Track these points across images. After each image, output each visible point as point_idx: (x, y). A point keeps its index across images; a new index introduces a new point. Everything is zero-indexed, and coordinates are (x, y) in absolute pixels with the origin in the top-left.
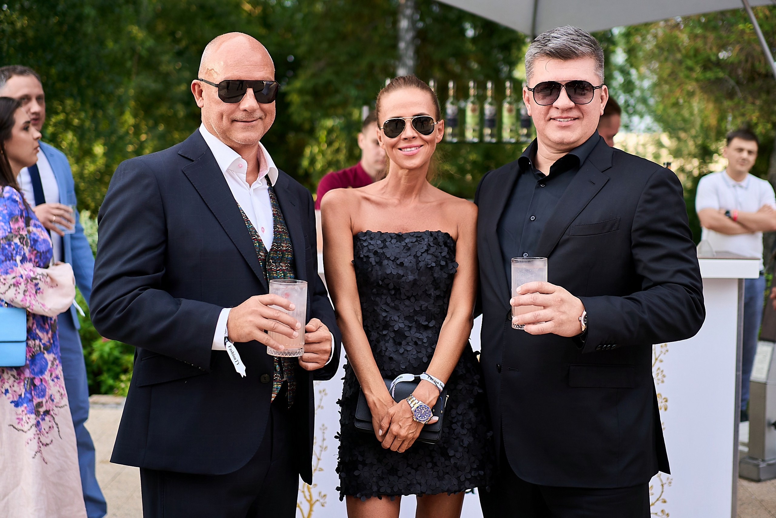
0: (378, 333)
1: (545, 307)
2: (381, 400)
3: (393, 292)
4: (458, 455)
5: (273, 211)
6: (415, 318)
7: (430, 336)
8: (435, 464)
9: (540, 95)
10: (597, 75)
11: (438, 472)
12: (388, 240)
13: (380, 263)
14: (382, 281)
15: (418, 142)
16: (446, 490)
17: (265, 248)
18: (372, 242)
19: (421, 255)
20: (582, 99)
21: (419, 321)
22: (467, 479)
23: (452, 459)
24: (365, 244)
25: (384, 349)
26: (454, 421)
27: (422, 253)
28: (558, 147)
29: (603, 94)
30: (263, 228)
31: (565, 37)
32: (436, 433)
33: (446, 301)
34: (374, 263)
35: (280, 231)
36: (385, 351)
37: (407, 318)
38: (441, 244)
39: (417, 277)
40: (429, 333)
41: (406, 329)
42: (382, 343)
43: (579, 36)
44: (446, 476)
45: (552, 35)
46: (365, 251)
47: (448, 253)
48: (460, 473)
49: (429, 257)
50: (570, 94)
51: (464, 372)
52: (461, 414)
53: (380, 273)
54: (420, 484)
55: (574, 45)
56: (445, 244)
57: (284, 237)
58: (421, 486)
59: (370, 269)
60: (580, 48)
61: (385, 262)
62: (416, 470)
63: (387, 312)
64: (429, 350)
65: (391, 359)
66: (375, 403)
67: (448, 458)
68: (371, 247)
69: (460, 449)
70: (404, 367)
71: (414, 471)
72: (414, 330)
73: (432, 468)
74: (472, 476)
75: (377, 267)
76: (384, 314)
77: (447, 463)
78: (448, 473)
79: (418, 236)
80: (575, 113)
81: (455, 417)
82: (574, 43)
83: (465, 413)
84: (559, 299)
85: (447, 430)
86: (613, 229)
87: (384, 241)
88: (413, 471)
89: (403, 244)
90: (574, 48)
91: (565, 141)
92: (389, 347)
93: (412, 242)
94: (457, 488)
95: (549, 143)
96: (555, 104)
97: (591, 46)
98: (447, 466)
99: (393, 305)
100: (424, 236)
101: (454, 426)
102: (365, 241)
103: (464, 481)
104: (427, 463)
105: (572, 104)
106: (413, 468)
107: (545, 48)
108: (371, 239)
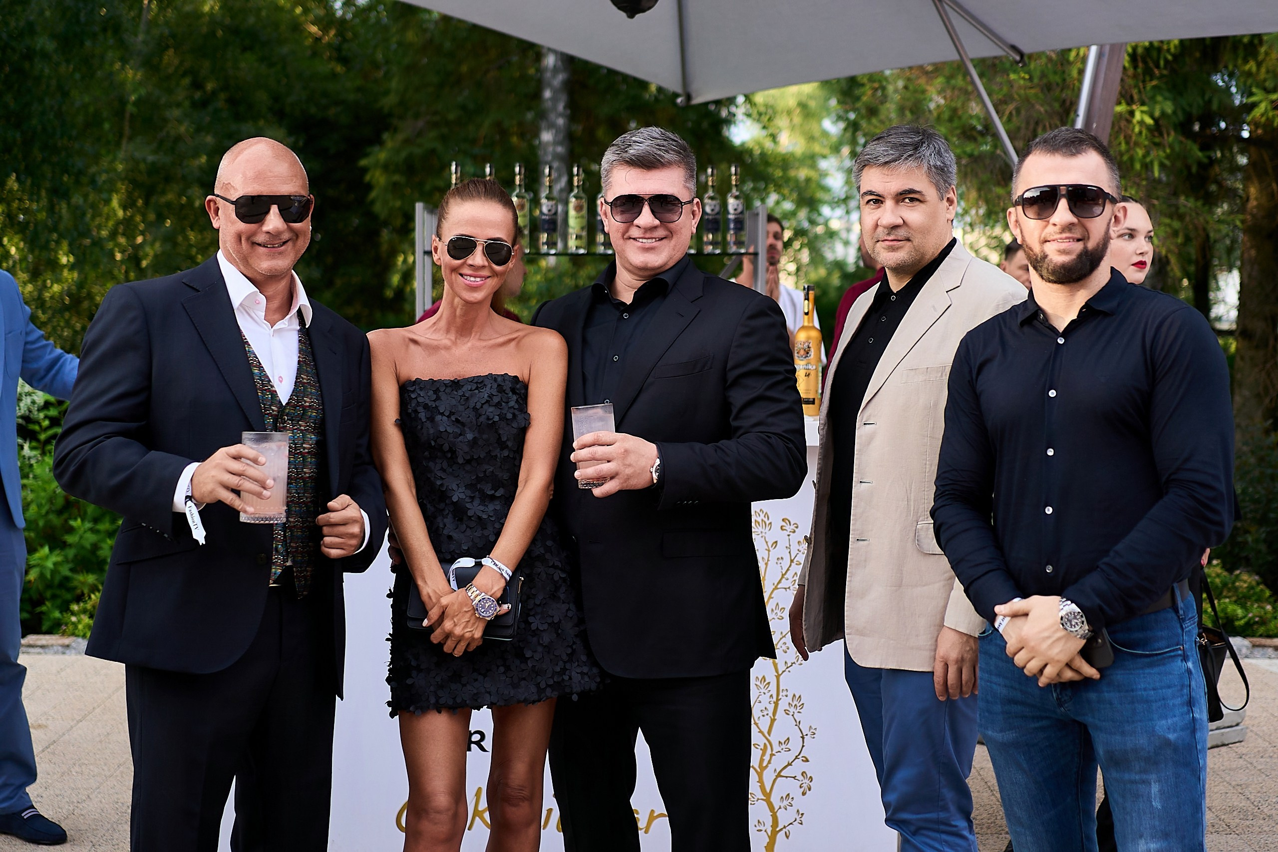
0: (435, 507)
1: (609, 462)
2: (438, 591)
3: (449, 455)
4: (537, 656)
5: (299, 357)
6: (479, 486)
7: (498, 507)
8: (508, 669)
9: (619, 209)
10: (688, 188)
11: (512, 677)
12: (442, 389)
13: (431, 419)
14: (435, 441)
15: (486, 273)
16: (522, 700)
17: (280, 402)
18: (422, 394)
19: (482, 407)
20: (670, 216)
21: (483, 490)
22: (548, 686)
23: (529, 661)
24: (413, 396)
25: (441, 526)
26: (532, 613)
27: (483, 404)
28: (641, 273)
29: (695, 208)
30: (281, 377)
31: (648, 142)
32: (508, 627)
33: (517, 464)
34: (424, 420)
35: (305, 383)
36: (443, 529)
37: (467, 487)
38: (508, 391)
39: (477, 435)
40: (497, 505)
41: (468, 500)
42: (439, 519)
43: (665, 140)
44: (523, 683)
45: (634, 138)
46: (413, 405)
47: (517, 401)
48: (539, 679)
49: (491, 409)
50: (655, 210)
51: (543, 552)
52: (539, 605)
53: (432, 431)
54: (489, 693)
55: (659, 152)
56: (513, 391)
57: (309, 390)
58: (491, 695)
59: (419, 427)
60: (667, 156)
61: (438, 418)
62: (485, 676)
63: (442, 479)
64: (497, 526)
65: (450, 537)
66: (430, 597)
67: (525, 660)
68: (420, 400)
69: (540, 649)
70: (466, 548)
71: (482, 677)
72: (477, 502)
73: (504, 673)
74: (554, 682)
75: (428, 424)
76: (439, 483)
77: (523, 666)
78: (524, 679)
79: (479, 382)
80: (661, 233)
81: (532, 609)
82: (660, 150)
83: (545, 604)
84: (623, 450)
85: (523, 626)
86: (706, 368)
87: (436, 392)
88: (480, 678)
89: (460, 393)
90: (659, 155)
91: (649, 265)
92: (448, 525)
93: (470, 390)
94: (535, 697)
95: (631, 268)
96: (636, 222)
97: (680, 153)
98: (523, 670)
99: (451, 470)
100: (487, 382)
101: (531, 619)
102: (413, 392)
103: (546, 688)
104: (498, 667)
105: (657, 222)
106: (480, 674)
107: (624, 155)
108: (421, 389)
